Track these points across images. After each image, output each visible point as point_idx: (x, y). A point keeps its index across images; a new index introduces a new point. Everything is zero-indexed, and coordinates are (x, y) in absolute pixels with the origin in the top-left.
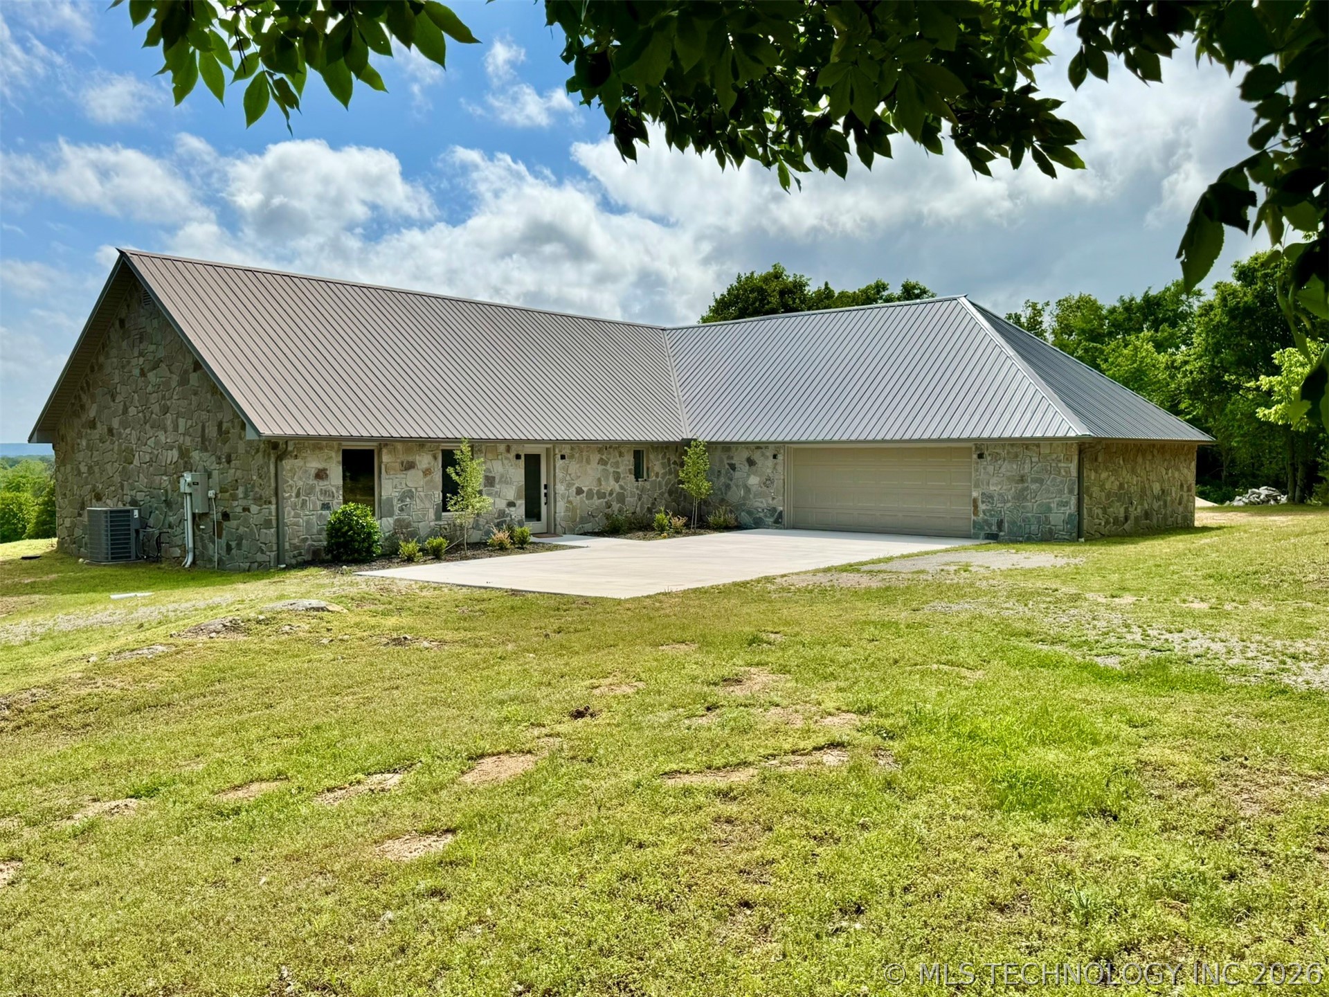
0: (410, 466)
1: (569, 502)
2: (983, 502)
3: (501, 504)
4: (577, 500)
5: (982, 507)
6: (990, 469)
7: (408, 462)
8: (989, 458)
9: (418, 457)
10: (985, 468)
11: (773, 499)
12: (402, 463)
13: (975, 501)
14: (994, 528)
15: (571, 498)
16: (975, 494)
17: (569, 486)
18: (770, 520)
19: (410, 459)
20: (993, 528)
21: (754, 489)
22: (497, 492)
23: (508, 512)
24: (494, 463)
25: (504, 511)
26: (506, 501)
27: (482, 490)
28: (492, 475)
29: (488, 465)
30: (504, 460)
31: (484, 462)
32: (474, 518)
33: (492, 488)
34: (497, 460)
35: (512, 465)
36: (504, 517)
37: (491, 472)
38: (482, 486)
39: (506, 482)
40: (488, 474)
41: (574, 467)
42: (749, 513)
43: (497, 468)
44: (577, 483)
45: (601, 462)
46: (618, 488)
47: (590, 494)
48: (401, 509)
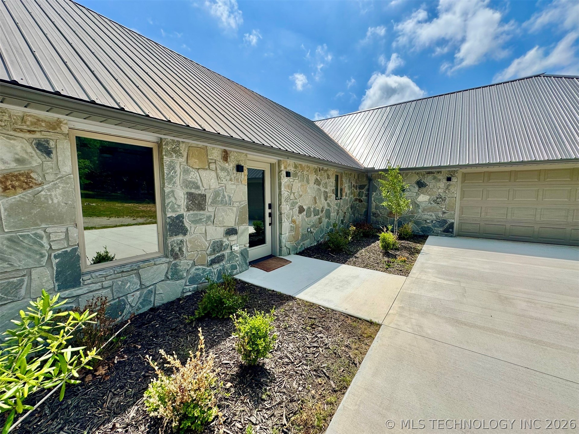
1: (293, 221)
3: (219, 234)
4: (299, 219)
11: (444, 213)
15: (295, 218)
17: (293, 205)
21: (423, 205)
22: (209, 218)
23: (227, 242)
24: (204, 174)
25: (221, 243)
26: (223, 228)
27: (182, 216)
28: (200, 192)
29: (193, 176)
30: (219, 171)
31: (186, 172)
32: (168, 263)
33: (202, 212)
34: (206, 169)
35: (231, 180)
36: (221, 250)
37: (198, 188)
38: (182, 211)
39: (223, 203)
40: (193, 191)
41: (297, 186)
42: (416, 222)
43: (208, 183)
44: (300, 202)
45: (317, 182)
46: (326, 205)
47: (309, 212)
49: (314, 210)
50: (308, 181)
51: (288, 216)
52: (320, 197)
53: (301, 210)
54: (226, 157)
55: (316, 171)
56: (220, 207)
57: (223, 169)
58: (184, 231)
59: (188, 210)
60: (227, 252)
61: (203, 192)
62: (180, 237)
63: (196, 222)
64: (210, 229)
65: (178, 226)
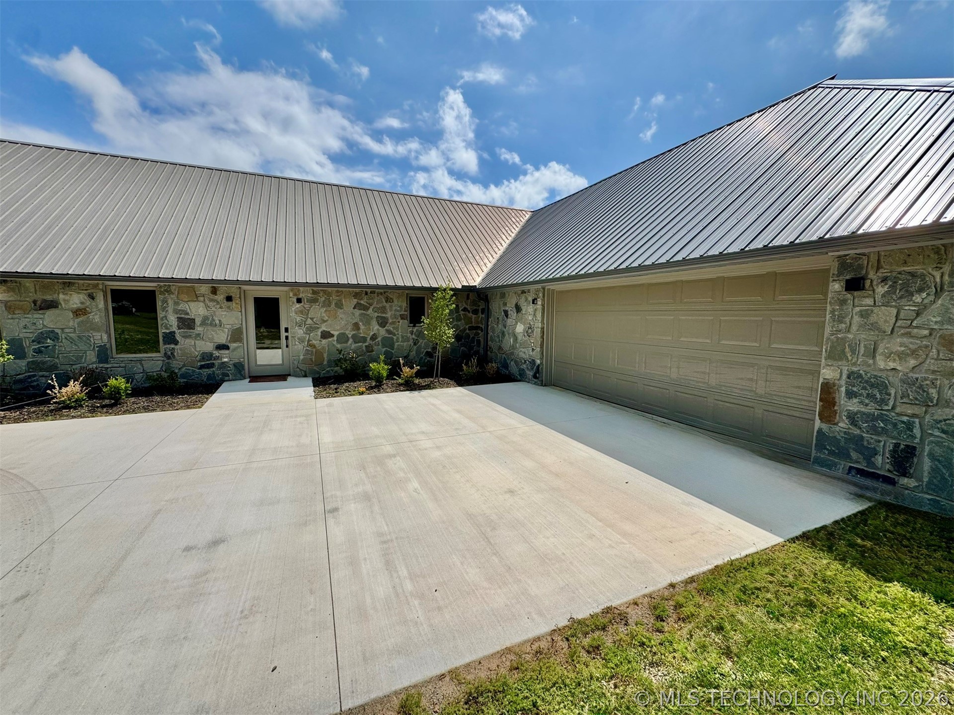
0: (52, 305)
1: (311, 346)
2: (850, 395)
3: (208, 347)
4: (322, 344)
5: (847, 405)
6: (885, 316)
7: (44, 301)
8: (881, 290)
9: (61, 296)
10: (864, 315)
11: (533, 349)
12: (35, 302)
13: (828, 390)
14: (882, 463)
15: (314, 342)
16: (828, 373)
18: (530, 374)
19: (49, 298)
20: (879, 460)
21: (520, 337)
22: (198, 335)
23: (218, 354)
24: (192, 304)
25: (211, 354)
26: (213, 344)
27: (174, 332)
28: (189, 317)
29: (182, 306)
30: (207, 301)
31: (176, 303)
32: (163, 361)
33: (191, 331)
34: (195, 301)
35: (221, 308)
36: (211, 360)
37: (188, 314)
38: (174, 328)
39: (213, 325)
40: (183, 316)
41: (317, 312)
42: (516, 362)
43: (197, 310)
44: (324, 328)
45: (357, 306)
46: (382, 332)
47: (343, 338)
48: (39, 351)
49: (354, 336)
50: (339, 305)
51: (301, 340)
52: (368, 323)
53: (326, 335)
54: (214, 291)
55: (356, 295)
56: (209, 328)
57: (211, 300)
58: (176, 343)
59: (179, 328)
60: (216, 362)
61: (193, 317)
62: (172, 346)
63: (185, 337)
64: (199, 343)
65: (171, 338)
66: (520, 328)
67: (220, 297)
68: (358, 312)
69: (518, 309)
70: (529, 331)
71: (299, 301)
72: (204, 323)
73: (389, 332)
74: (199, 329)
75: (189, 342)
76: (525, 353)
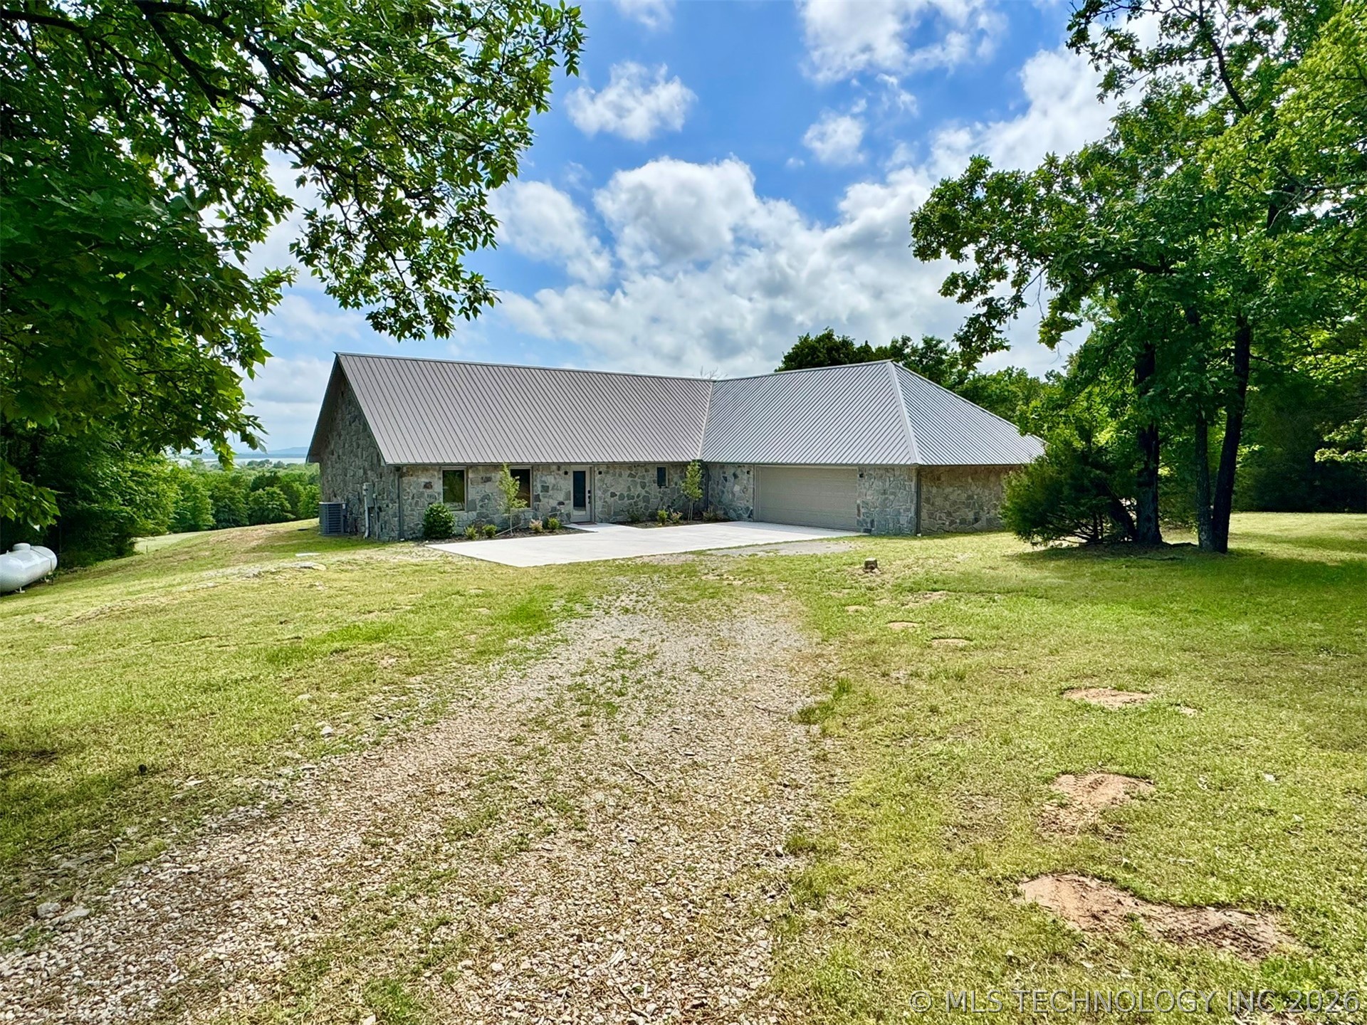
0: (488, 480)
1: (605, 502)
2: (863, 507)
3: (554, 503)
4: (611, 500)
5: (863, 510)
6: (867, 485)
7: (486, 478)
8: (866, 477)
9: (493, 475)
10: (864, 484)
12: (482, 478)
13: (858, 506)
14: (869, 526)
15: (607, 500)
16: (858, 502)
17: (605, 491)
18: (746, 516)
19: (488, 476)
21: (737, 494)
22: (550, 496)
23: (559, 508)
24: (548, 478)
25: (556, 508)
26: (557, 501)
27: (539, 494)
28: (546, 485)
29: (544, 478)
30: (555, 476)
31: (541, 477)
32: (534, 512)
33: (547, 493)
34: (550, 476)
35: (564, 477)
36: (556, 511)
37: (546, 483)
38: (539, 492)
39: (557, 489)
40: (543, 484)
41: (609, 479)
42: (734, 510)
43: (550, 480)
44: (612, 490)
45: (630, 475)
46: (643, 493)
47: (622, 497)
48: (482, 506)
49: (628, 495)
50: (620, 475)
51: (600, 498)
52: (635, 486)
53: (613, 495)
54: (559, 469)
55: (630, 468)
56: (556, 491)
57: (558, 475)
58: (540, 501)
59: (541, 492)
60: (558, 513)
61: (548, 485)
62: (538, 503)
63: (544, 497)
64: (551, 501)
65: (537, 498)
66: (737, 488)
67: (561, 472)
68: (630, 479)
69: (735, 476)
70: (745, 490)
71: (600, 473)
72: (553, 489)
73: (647, 492)
74: (551, 492)
75: (546, 500)
76: (741, 504)
